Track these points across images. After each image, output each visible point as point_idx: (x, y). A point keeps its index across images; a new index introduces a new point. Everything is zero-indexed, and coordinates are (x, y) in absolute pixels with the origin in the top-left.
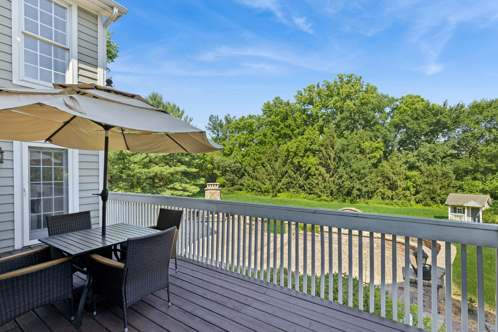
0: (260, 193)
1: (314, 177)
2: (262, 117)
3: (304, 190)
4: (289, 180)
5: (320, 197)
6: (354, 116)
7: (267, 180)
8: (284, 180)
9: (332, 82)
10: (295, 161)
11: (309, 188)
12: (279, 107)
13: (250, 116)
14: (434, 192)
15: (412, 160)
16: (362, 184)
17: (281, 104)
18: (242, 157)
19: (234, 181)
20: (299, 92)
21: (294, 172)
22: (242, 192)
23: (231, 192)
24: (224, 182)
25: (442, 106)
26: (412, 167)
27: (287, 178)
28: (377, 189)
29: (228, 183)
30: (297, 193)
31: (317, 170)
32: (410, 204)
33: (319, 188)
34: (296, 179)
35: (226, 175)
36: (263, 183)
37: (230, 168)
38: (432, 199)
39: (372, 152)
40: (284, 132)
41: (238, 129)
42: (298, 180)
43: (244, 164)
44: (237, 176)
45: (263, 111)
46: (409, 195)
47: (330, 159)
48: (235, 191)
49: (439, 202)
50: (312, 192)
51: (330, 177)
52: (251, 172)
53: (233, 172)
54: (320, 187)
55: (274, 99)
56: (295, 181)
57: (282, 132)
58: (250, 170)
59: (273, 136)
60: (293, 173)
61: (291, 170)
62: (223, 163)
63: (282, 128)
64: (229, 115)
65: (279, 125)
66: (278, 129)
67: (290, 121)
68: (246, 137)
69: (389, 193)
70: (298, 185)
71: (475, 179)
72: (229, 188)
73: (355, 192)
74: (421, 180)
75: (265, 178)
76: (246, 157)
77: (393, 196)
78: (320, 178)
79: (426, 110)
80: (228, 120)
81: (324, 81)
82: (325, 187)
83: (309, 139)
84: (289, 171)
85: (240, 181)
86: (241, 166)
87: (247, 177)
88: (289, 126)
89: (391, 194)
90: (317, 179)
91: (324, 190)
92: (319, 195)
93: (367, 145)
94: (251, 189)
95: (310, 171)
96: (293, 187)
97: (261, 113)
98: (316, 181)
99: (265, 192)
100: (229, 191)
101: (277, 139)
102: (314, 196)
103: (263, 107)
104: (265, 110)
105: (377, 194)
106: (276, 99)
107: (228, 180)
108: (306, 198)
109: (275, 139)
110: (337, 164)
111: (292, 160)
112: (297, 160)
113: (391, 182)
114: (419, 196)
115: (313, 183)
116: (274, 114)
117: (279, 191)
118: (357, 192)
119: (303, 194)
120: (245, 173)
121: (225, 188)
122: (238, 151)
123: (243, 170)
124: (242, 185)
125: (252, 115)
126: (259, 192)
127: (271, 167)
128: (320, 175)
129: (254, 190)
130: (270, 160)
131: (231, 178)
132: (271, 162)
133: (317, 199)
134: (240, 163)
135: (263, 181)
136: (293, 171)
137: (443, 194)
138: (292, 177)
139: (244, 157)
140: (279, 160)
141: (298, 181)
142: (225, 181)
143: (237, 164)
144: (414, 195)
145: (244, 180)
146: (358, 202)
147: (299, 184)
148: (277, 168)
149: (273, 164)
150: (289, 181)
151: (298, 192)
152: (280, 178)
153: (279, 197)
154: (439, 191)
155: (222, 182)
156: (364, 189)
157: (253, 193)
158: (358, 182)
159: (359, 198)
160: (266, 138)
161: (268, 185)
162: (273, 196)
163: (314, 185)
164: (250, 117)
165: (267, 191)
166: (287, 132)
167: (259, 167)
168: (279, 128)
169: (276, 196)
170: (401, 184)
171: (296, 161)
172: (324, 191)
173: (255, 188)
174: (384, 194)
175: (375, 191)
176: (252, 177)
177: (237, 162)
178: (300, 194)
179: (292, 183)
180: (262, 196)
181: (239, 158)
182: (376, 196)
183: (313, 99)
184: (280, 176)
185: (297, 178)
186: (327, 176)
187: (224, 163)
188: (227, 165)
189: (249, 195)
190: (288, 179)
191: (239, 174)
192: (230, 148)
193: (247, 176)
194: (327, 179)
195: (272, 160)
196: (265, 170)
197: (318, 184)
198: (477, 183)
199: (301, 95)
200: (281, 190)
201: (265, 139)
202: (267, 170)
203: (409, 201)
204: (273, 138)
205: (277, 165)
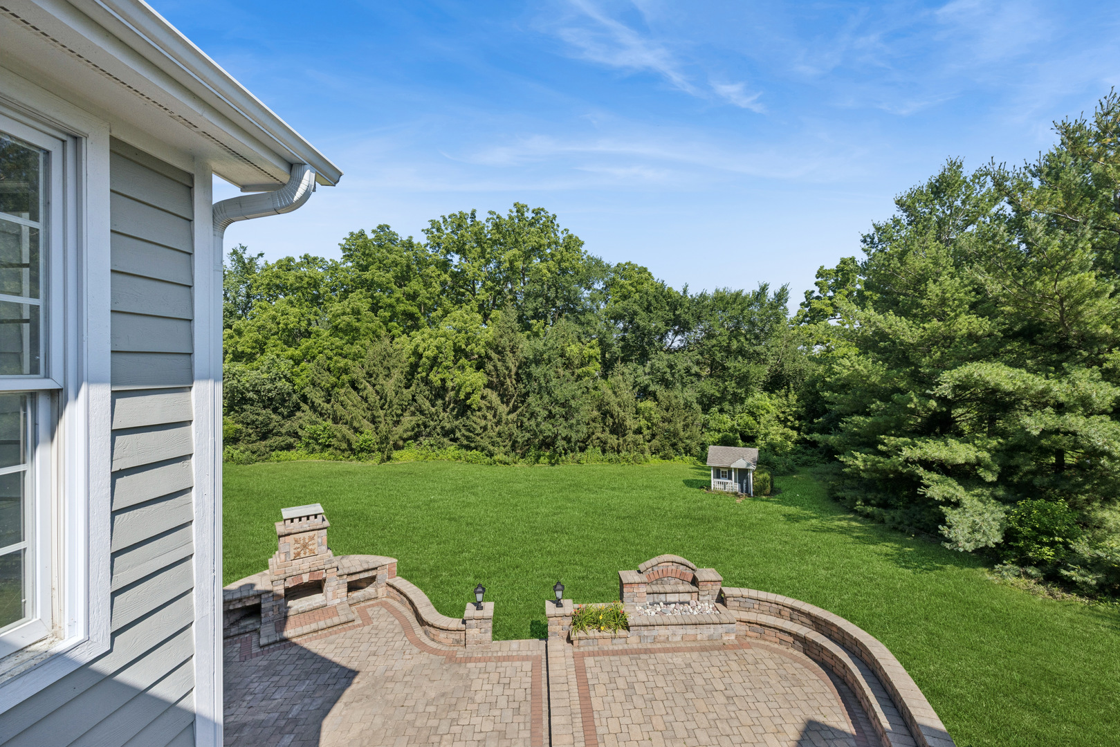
0: (346, 454)
1: (478, 413)
2: (342, 266)
3: (455, 440)
4: (419, 418)
5: (491, 455)
6: (549, 290)
7: (365, 422)
8: (408, 421)
9: (505, 216)
10: (435, 378)
11: (468, 438)
12: (390, 251)
13: (306, 257)
14: (675, 434)
15: (645, 380)
16: (571, 426)
17: (392, 241)
18: (292, 362)
19: (271, 426)
20: (433, 222)
21: (431, 401)
22: (292, 454)
23: (262, 456)
24: (237, 431)
25: (681, 294)
26: (644, 393)
27: (413, 414)
28: (593, 433)
29: (251, 431)
30: (439, 448)
31: (483, 397)
32: (644, 457)
33: (489, 437)
34: (436, 417)
35: (243, 410)
36: (356, 430)
37: (257, 392)
38: (674, 445)
39: (582, 365)
40: (402, 308)
41: (276, 288)
42: (440, 418)
43: (297, 381)
44: (279, 414)
45: (344, 250)
46: (642, 442)
47: (510, 377)
48: (274, 453)
49: (683, 451)
50: (473, 445)
51: (509, 413)
52: (319, 401)
53: (268, 403)
54: (491, 434)
55: (375, 228)
56: (432, 420)
57: (400, 308)
58: (317, 397)
59: (376, 316)
60: (428, 403)
61: (425, 396)
62: (236, 382)
63: (398, 300)
64: (245, 249)
65: (392, 292)
66: (389, 301)
67: (415, 285)
68: (303, 311)
69: (613, 440)
70: (438, 430)
71: (721, 411)
72: (255, 446)
73: (561, 443)
74: (658, 416)
75: (361, 418)
76: (303, 364)
77: (619, 445)
78: (490, 416)
79: (661, 297)
80: (244, 263)
81: (490, 213)
82: (499, 435)
83: (463, 332)
84: (420, 399)
85: (288, 425)
86: (291, 387)
87: (306, 415)
88: (413, 297)
89: (616, 441)
90: (485, 418)
91: (499, 440)
92: (489, 451)
93: (573, 349)
94: (320, 444)
95: (468, 402)
96: (429, 435)
97: (338, 256)
98: (483, 423)
99: (362, 450)
100: (254, 453)
101: (385, 323)
102: (478, 452)
103: (344, 242)
104: (350, 250)
105: (592, 442)
106: (381, 228)
107: (248, 424)
108: (460, 458)
109: (381, 324)
110: (524, 388)
111: (428, 375)
112: (439, 376)
113: (617, 421)
114: (655, 442)
115: (475, 426)
116: (377, 264)
117: (397, 447)
118: (564, 443)
119: (452, 449)
120: (302, 404)
121: (242, 446)
122: (279, 348)
123: (295, 397)
124: (295, 435)
125: (312, 255)
126: (343, 451)
127: (376, 391)
128: (488, 408)
129: (329, 446)
130: (374, 375)
131: (260, 418)
132: (375, 379)
133: (486, 460)
134: (288, 380)
135: (356, 424)
136: (427, 399)
137: (687, 438)
138: (427, 412)
139: (297, 363)
140: (396, 374)
141: (440, 421)
142: (239, 426)
143: (279, 384)
144: (649, 441)
145: (301, 421)
146: (563, 461)
147: (442, 428)
148: (390, 394)
149: (382, 385)
150: (420, 422)
151: (441, 446)
152: (398, 416)
153: (397, 459)
154: (682, 433)
155: (230, 431)
156: (574, 437)
157: (326, 454)
158: (564, 423)
159: (566, 454)
160: (359, 320)
161: (369, 434)
162: (383, 461)
163: (479, 431)
164: (309, 261)
165: (366, 450)
166: (410, 308)
167: (343, 391)
168: (393, 300)
169: (389, 458)
170: (630, 423)
171: (437, 378)
172: (498, 443)
173: (334, 442)
174: (605, 443)
175: (589, 437)
176: (321, 415)
177: (280, 378)
178: (445, 449)
179: (426, 427)
180: (351, 460)
181: (285, 366)
182: (590, 447)
183: (464, 244)
184: (399, 412)
185: (437, 413)
186: (503, 409)
187: (239, 381)
188: (247, 385)
189: (314, 460)
190: (415, 418)
191: (285, 407)
192: (256, 341)
193: (309, 412)
194: (504, 417)
195: (377, 376)
196: (359, 399)
197: (485, 428)
198: (725, 417)
199: (438, 230)
200: (401, 443)
201: (357, 324)
202: (365, 399)
203: (642, 452)
204: (378, 321)
205: (389, 386)
